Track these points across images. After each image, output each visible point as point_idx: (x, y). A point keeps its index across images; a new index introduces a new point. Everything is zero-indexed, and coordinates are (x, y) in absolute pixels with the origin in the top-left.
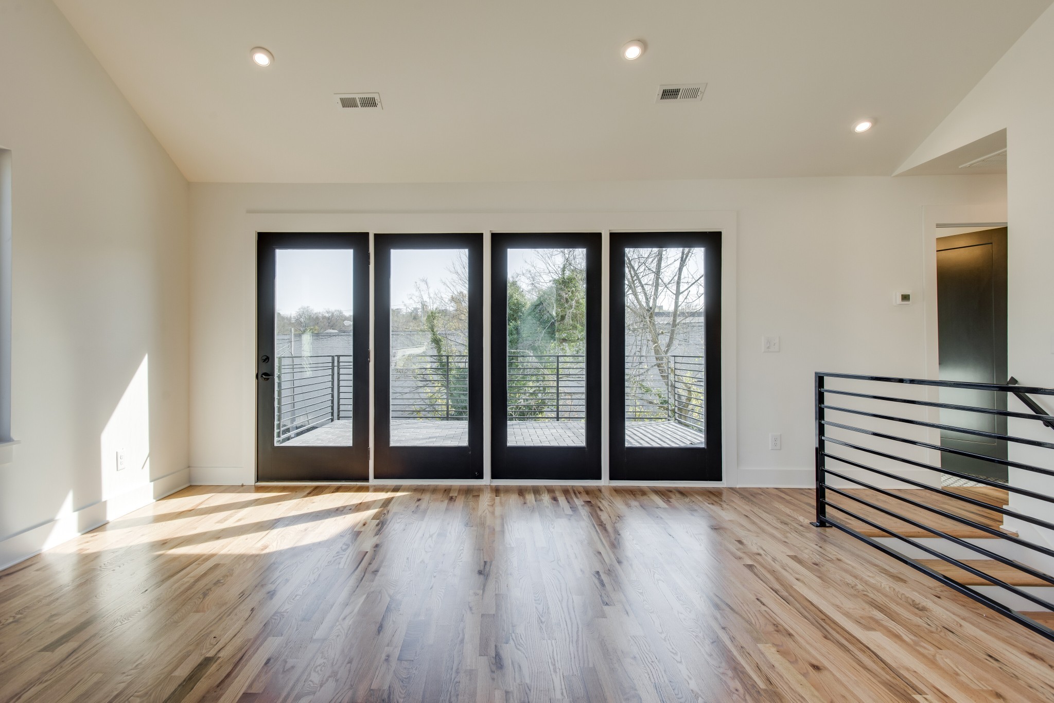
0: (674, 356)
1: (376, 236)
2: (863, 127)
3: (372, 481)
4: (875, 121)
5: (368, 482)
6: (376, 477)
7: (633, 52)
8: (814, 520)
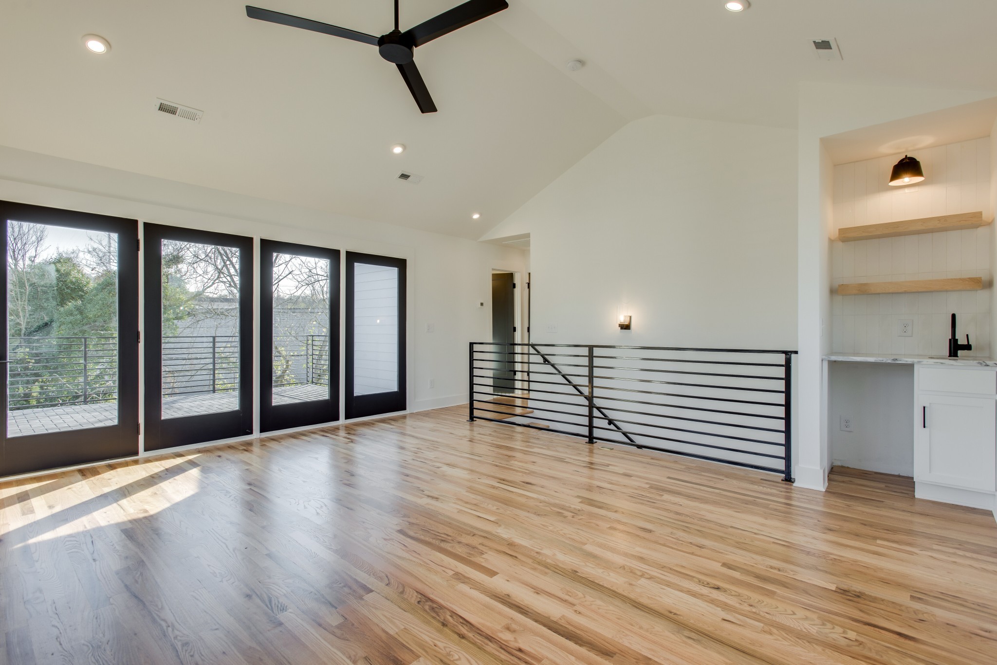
0: (313, 336)
1: (146, 224)
2: (476, 216)
3: (142, 454)
4: (481, 215)
5: (138, 456)
6: (146, 450)
7: (398, 150)
8: (469, 419)
